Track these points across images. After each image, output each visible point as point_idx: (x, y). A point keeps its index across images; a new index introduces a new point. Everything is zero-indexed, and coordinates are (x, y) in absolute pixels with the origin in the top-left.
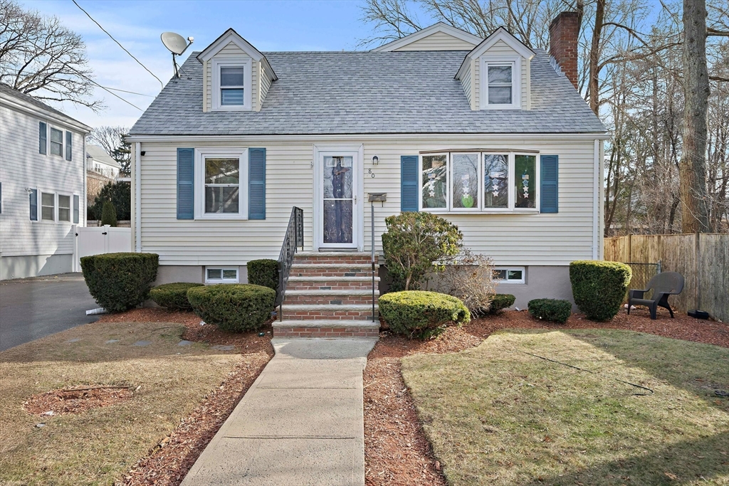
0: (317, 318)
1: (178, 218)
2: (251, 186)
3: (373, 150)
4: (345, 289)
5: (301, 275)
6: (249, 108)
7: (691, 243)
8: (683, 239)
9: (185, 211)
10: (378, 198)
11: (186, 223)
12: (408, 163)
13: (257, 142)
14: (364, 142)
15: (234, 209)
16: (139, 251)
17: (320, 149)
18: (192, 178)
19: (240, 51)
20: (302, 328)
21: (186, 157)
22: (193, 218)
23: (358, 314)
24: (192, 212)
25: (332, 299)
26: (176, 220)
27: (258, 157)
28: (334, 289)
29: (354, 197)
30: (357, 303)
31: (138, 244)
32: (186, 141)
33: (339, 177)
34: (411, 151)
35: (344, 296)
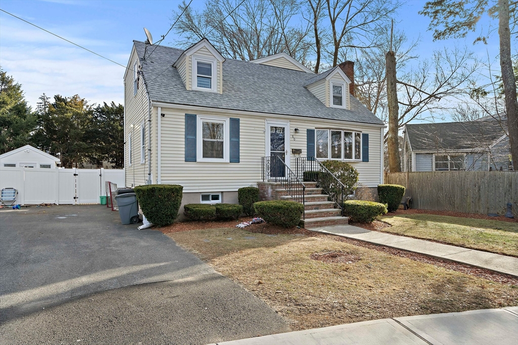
0: (316, 217)
1: (186, 161)
2: (231, 141)
3: (296, 125)
4: (314, 201)
5: (287, 195)
6: (215, 91)
7: (405, 176)
8: (400, 174)
9: (190, 157)
10: (296, 152)
11: (191, 165)
12: (310, 133)
13: (235, 114)
14: (291, 120)
15: (220, 155)
16: (159, 183)
17: (268, 122)
18: (195, 135)
19: (210, 54)
20: (317, 222)
21: (191, 120)
22: (196, 161)
23: (332, 213)
24: (195, 157)
25: (314, 207)
26: (184, 162)
27: (235, 124)
28: (309, 201)
29: (285, 151)
30: (325, 208)
31: (159, 178)
32: (191, 110)
33: (277, 139)
34: (312, 127)
35: (320, 205)
